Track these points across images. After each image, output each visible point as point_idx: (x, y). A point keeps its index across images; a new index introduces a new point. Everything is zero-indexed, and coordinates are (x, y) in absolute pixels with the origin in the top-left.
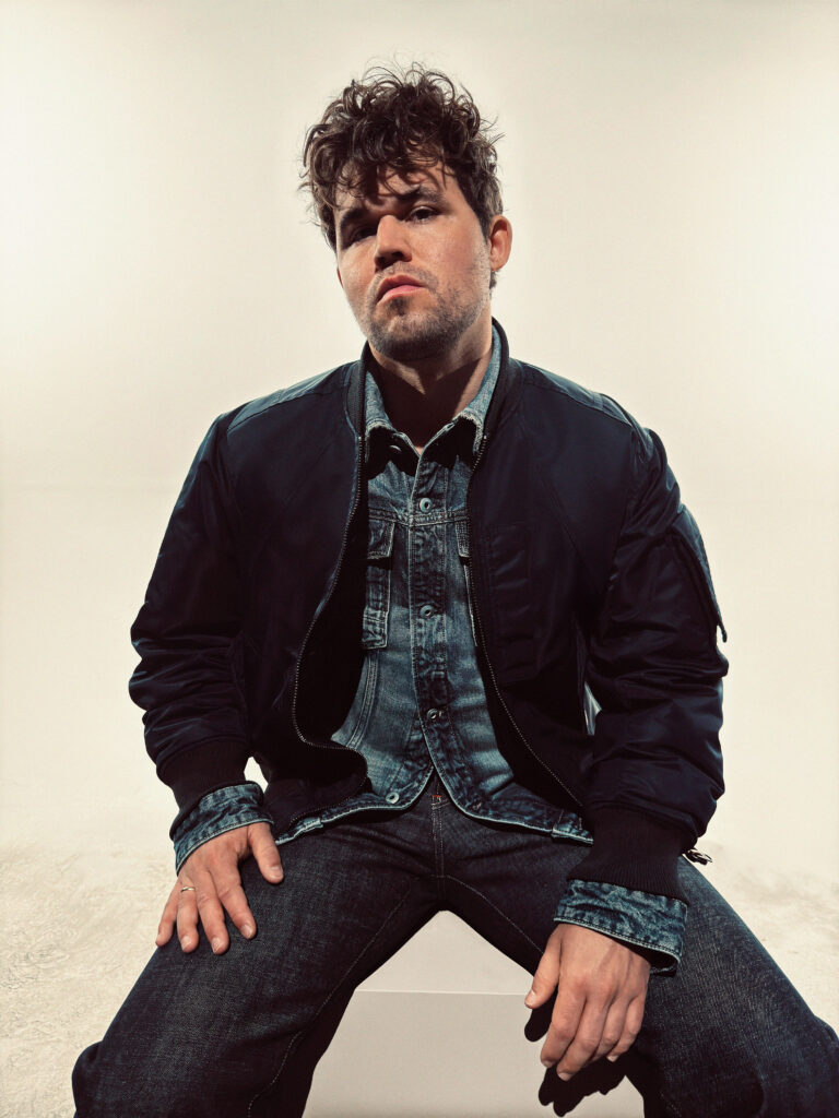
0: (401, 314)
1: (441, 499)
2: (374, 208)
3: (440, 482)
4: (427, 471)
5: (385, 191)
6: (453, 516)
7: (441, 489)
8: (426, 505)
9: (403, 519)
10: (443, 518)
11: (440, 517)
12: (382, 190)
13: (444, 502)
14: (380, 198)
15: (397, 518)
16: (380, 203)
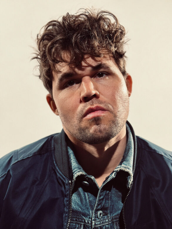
0: (97, 125)
1: (107, 210)
2: (80, 72)
3: (107, 201)
4: (102, 197)
5: (86, 65)
6: (113, 219)
7: (107, 205)
8: (100, 214)
9: (88, 223)
10: (109, 221)
11: (107, 220)
12: (84, 64)
13: (109, 212)
14: (83, 67)
15: (85, 222)
16: (83, 70)
